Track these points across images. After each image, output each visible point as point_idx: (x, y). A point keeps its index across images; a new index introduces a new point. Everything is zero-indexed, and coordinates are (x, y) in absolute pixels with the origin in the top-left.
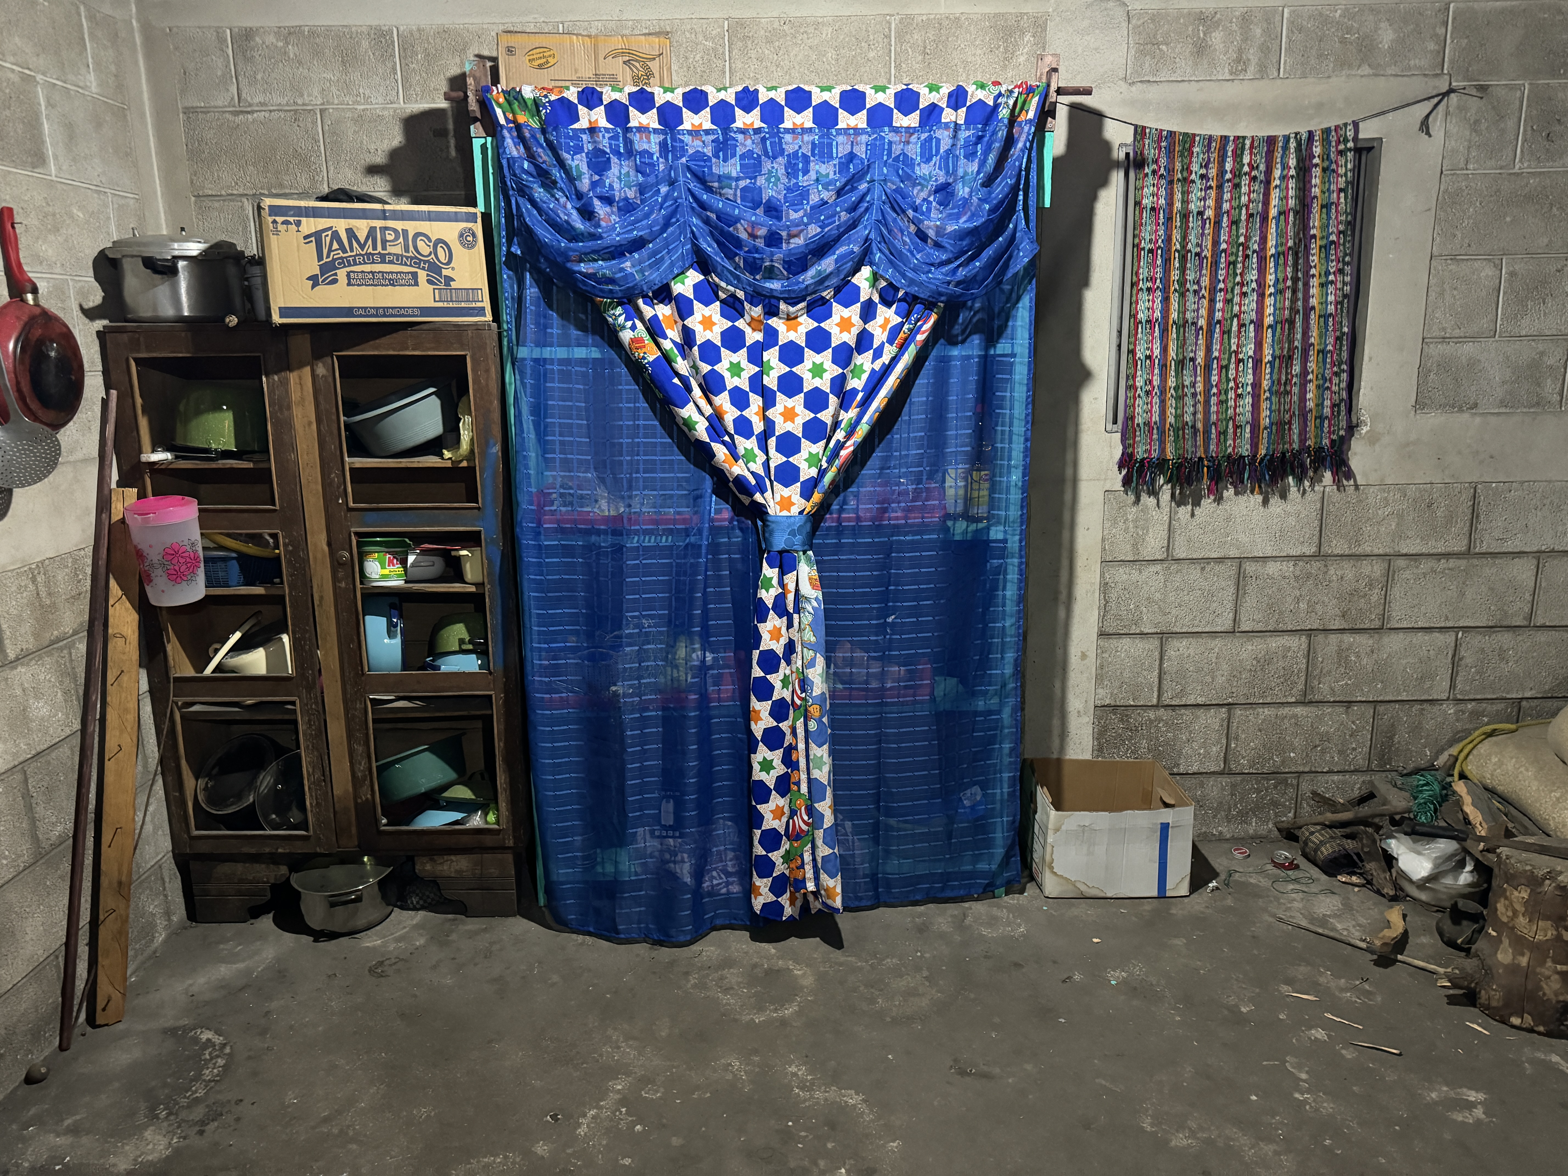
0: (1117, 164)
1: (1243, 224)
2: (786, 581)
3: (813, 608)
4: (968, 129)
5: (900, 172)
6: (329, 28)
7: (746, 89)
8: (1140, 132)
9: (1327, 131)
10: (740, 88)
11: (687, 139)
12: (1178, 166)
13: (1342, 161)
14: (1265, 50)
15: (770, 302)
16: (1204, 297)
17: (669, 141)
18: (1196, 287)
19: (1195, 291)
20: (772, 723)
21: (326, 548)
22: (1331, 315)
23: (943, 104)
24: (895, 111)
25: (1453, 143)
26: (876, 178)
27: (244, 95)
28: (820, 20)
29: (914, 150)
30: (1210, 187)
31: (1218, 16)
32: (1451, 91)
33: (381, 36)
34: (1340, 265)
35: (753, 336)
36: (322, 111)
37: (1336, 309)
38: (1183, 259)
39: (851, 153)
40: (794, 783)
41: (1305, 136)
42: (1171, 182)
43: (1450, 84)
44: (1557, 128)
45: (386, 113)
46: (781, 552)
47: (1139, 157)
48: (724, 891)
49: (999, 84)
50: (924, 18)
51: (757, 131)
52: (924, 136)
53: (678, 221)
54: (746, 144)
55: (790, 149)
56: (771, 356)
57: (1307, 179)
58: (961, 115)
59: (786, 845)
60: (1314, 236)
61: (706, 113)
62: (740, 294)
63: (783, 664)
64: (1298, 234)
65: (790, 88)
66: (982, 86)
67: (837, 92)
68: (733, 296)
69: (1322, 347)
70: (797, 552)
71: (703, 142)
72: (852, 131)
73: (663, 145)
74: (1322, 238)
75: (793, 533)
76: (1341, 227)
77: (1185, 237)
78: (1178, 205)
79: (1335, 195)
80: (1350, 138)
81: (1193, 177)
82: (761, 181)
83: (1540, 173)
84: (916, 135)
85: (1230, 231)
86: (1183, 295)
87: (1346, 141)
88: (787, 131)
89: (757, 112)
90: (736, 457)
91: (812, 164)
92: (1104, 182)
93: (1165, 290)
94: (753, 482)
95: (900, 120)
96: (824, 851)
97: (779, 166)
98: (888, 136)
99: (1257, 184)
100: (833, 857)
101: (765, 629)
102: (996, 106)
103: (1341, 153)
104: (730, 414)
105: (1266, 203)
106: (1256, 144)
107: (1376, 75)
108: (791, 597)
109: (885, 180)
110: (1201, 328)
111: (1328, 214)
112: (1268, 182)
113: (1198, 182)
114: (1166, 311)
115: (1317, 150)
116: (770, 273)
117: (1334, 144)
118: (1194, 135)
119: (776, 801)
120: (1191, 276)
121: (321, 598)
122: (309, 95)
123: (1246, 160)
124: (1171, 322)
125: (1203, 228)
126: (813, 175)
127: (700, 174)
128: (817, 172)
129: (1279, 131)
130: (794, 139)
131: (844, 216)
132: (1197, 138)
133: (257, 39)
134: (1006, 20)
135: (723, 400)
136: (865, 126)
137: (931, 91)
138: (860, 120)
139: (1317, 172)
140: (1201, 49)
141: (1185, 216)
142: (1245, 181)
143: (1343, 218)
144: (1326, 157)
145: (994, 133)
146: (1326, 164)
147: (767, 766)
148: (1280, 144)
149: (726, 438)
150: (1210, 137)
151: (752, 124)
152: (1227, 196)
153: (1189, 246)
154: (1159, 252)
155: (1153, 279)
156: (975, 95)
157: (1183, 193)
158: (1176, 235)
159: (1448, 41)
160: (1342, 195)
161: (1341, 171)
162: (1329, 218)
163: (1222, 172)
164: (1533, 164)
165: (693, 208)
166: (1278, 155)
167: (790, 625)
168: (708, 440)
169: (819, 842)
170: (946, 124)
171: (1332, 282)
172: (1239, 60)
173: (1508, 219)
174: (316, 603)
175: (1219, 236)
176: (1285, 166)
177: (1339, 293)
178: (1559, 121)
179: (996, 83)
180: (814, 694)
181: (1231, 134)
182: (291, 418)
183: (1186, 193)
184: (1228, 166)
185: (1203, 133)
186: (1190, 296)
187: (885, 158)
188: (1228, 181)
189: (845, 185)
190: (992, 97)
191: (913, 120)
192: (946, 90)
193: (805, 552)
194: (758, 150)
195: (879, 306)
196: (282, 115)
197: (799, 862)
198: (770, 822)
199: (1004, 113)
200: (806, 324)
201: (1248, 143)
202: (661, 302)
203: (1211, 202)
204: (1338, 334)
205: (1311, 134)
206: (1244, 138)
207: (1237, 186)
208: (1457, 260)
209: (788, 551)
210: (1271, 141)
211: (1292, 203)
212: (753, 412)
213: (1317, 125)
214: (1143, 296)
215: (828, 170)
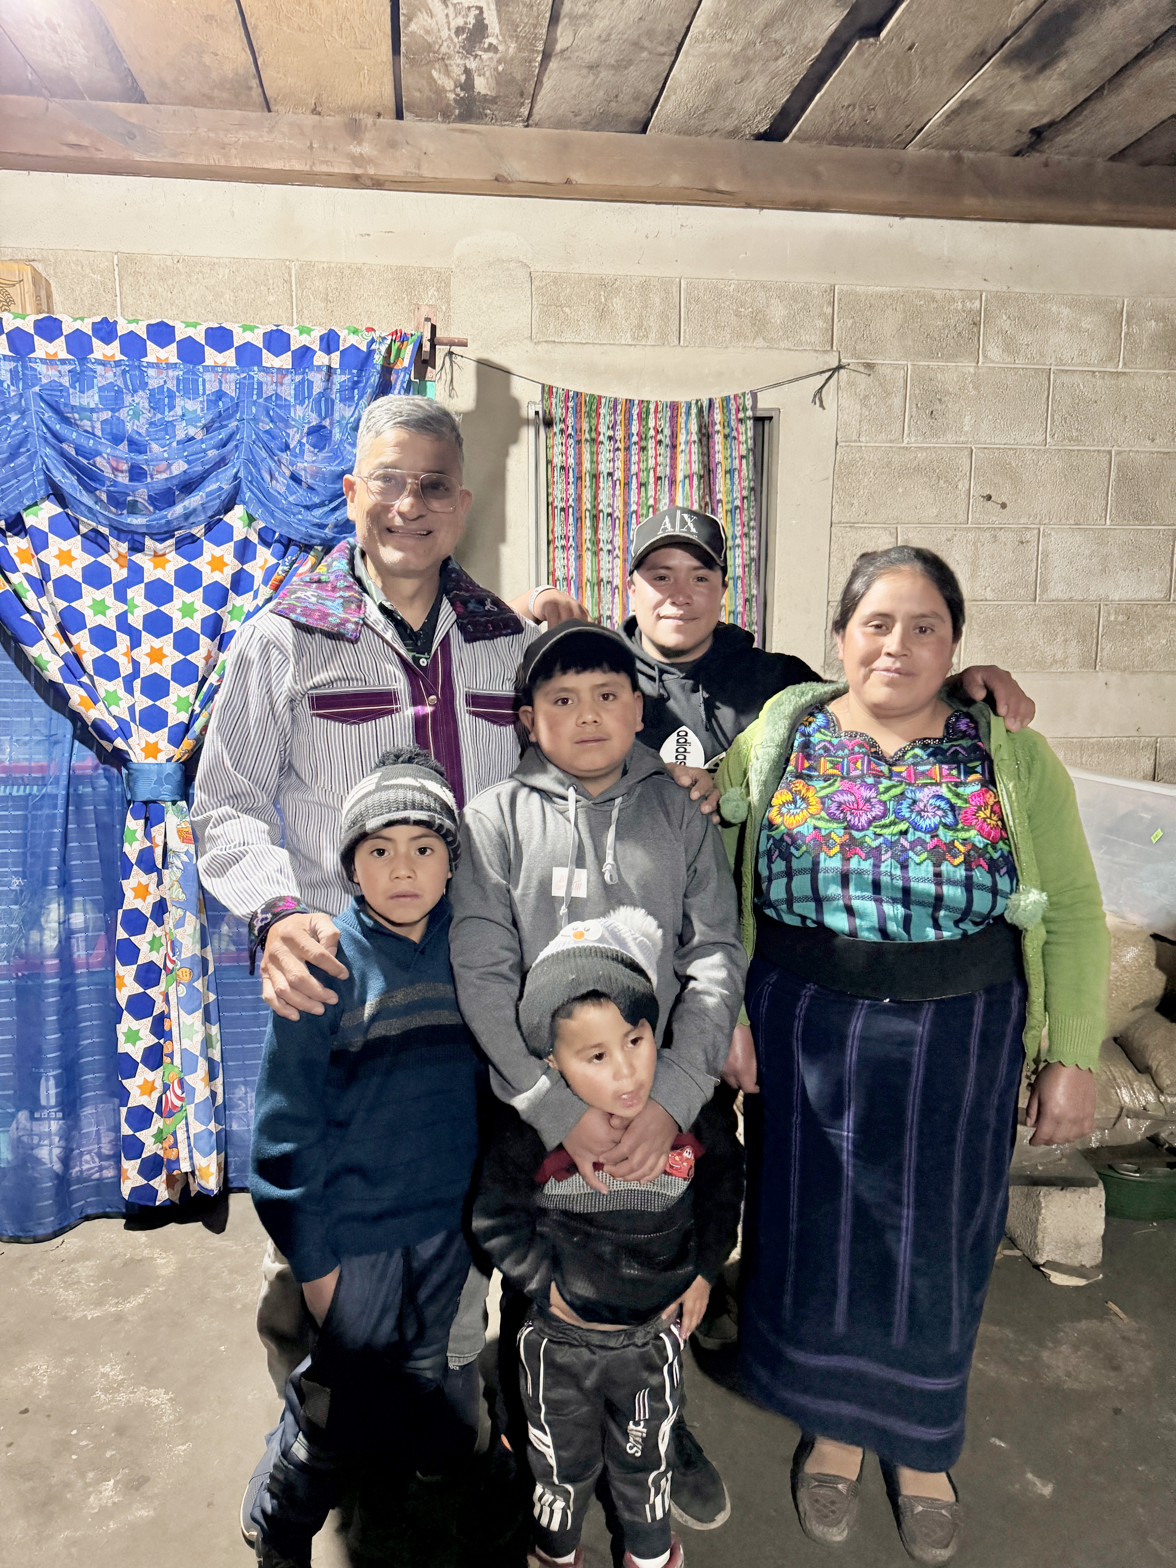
0: (527, 422)
1: (651, 486)
2: (153, 834)
3: (182, 862)
4: (342, 373)
5: (271, 413)
7: (105, 320)
8: (548, 391)
9: (727, 399)
10: (98, 319)
11: (41, 368)
12: (585, 426)
13: (742, 428)
14: (664, 318)
15: (133, 538)
16: (617, 556)
17: (20, 369)
18: (610, 547)
19: (609, 551)
20: (139, 989)
22: (739, 577)
23: (316, 346)
24: (264, 351)
25: (846, 416)
26: (245, 416)
28: (216, 261)
29: (288, 391)
30: (618, 449)
31: (618, 283)
32: (840, 367)
34: (746, 530)
35: (119, 573)
37: (744, 572)
38: (595, 518)
39: (220, 390)
40: (167, 1055)
41: (706, 404)
42: (579, 442)
43: (840, 360)
44: (938, 406)
46: (146, 803)
47: (548, 416)
48: (97, 1176)
49: (373, 330)
50: (325, 266)
51: (118, 363)
52: (298, 378)
53: (28, 450)
54: (106, 377)
55: (153, 384)
56: (136, 593)
57: (711, 444)
58: (335, 360)
59: (158, 1122)
60: (720, 501)
61: (61, 342)
62: (105, 531)
63: (151, 924)
64: (704, 497)
65: (153, 322)
66: (355, 332)
67: (202, 329)
68: (95, 531)
69: (733, 608)
70: (165, 801)
71: (60, 372)
72: (220, 369)
73: (14, 373)
74: (728, 502)
75: (159, 782)
76: (745, 493)
77: (595, 497)
78: (587, 465)
79: (737, 461)
80: (749, 407)
81: (601, 438)
82: (123, 414)
83: (927, 448)
84: (289, 377)
85: (639, 493)
86: (596, 554)
87: (745, 409)
88: (150, 365)
89: (116, 343)
90: (95, 700)
91: (177, 400)
92: (514, 439)
93: (578, 548)
94: (115, 726)
95: (269, 359)
96: (196, 1127)
97: (141, 399)
98: (258, 375)
99: (663, 447)
100: (206, 1135)
101: (128, 885)
102: (370, 353)
103: (741, 421)
104: (90, 653)
105: (673, 467)
106: (660, 409)
107: (768, 347)
108: (158, 852)
109: (254, 419)
110: (617, 587)
111: (732, 479)
112: (674, 447)
113: (606, 443)
114: (579, 570)
115: (718, 417)
116: (133, 508)
117: (733, 412)
118: (600, 397)
119: (144, 1073)
120: (604, 535)
123: (652, 424)
124: (585, 580)
125: (614, 488)
126: (178, 411)
127: (54, 404)
128: (183, 408)
129: (682, 397)
130: (160, 373)
131: (212, 453)
132: (603, 400)
134: (409, 273)
135: (82, 639)
136: (234, 364)
137: (301, 333)
138: (229, 358)
139: (718, 438)
140: (603, 314)
141: (595, 477)
142: (651, 444)
143: (746, 484)
144: (726, 424)
145: (368, 379)
146: (727, 431)
147: (133, 1037)
148: (684, 410)
149: (85, 679)
150: (616, 400)
151: (113, 355)
152: (635, 458)
153: (601, 507)
154: (571, 510)
155: (566, 537)
156: (347, 340)
157: (592, 453)
158: (587, 495)
159: (836, 320)
160: (744, 461)
161: (742, 438)
162: (733, 484)
163: (628, 436)
164: (920, 439)
165: (45, 439)
166: (682, 420)
167: (160, 882)
168: (61, 681)
169: (191, 1119)
170: (319, 367)
171: (738, 546)
172: (640, 327)
173: (900, 490)
175: (629, 498)
176: (688, 432)
177: (747, 557)
178: (940, 400)
179: (369, 329)
180: (183, 956)
181: (636, 399)
183: (595, 454)
184: (635, 429)
185: (609, 395)
186: (604, 555)
187: (255, 397)
188: (635, 443)
189: (213, 421)
190: (365, 343)
191: (285, 361)
192: (319, 332)
193: (174, 803)
194: (120, 383)
195: (259, 547)
197: (172, 1140)
198: (136, 1099)
199: (378, 359)
200: (175, 561)
201: (652, 407)
202: (16, 534)
203: (619, 464)
204: (747, 596)
205: (711, 401)
206: (648, 402)
207: (643, 449)
208: (856, 528)
209: (154, 802)
210: (674, 407)
211: (695, 467)
212: (119, 653)
213: (717, 395)
214: (559, 554)
215: (193, 406)
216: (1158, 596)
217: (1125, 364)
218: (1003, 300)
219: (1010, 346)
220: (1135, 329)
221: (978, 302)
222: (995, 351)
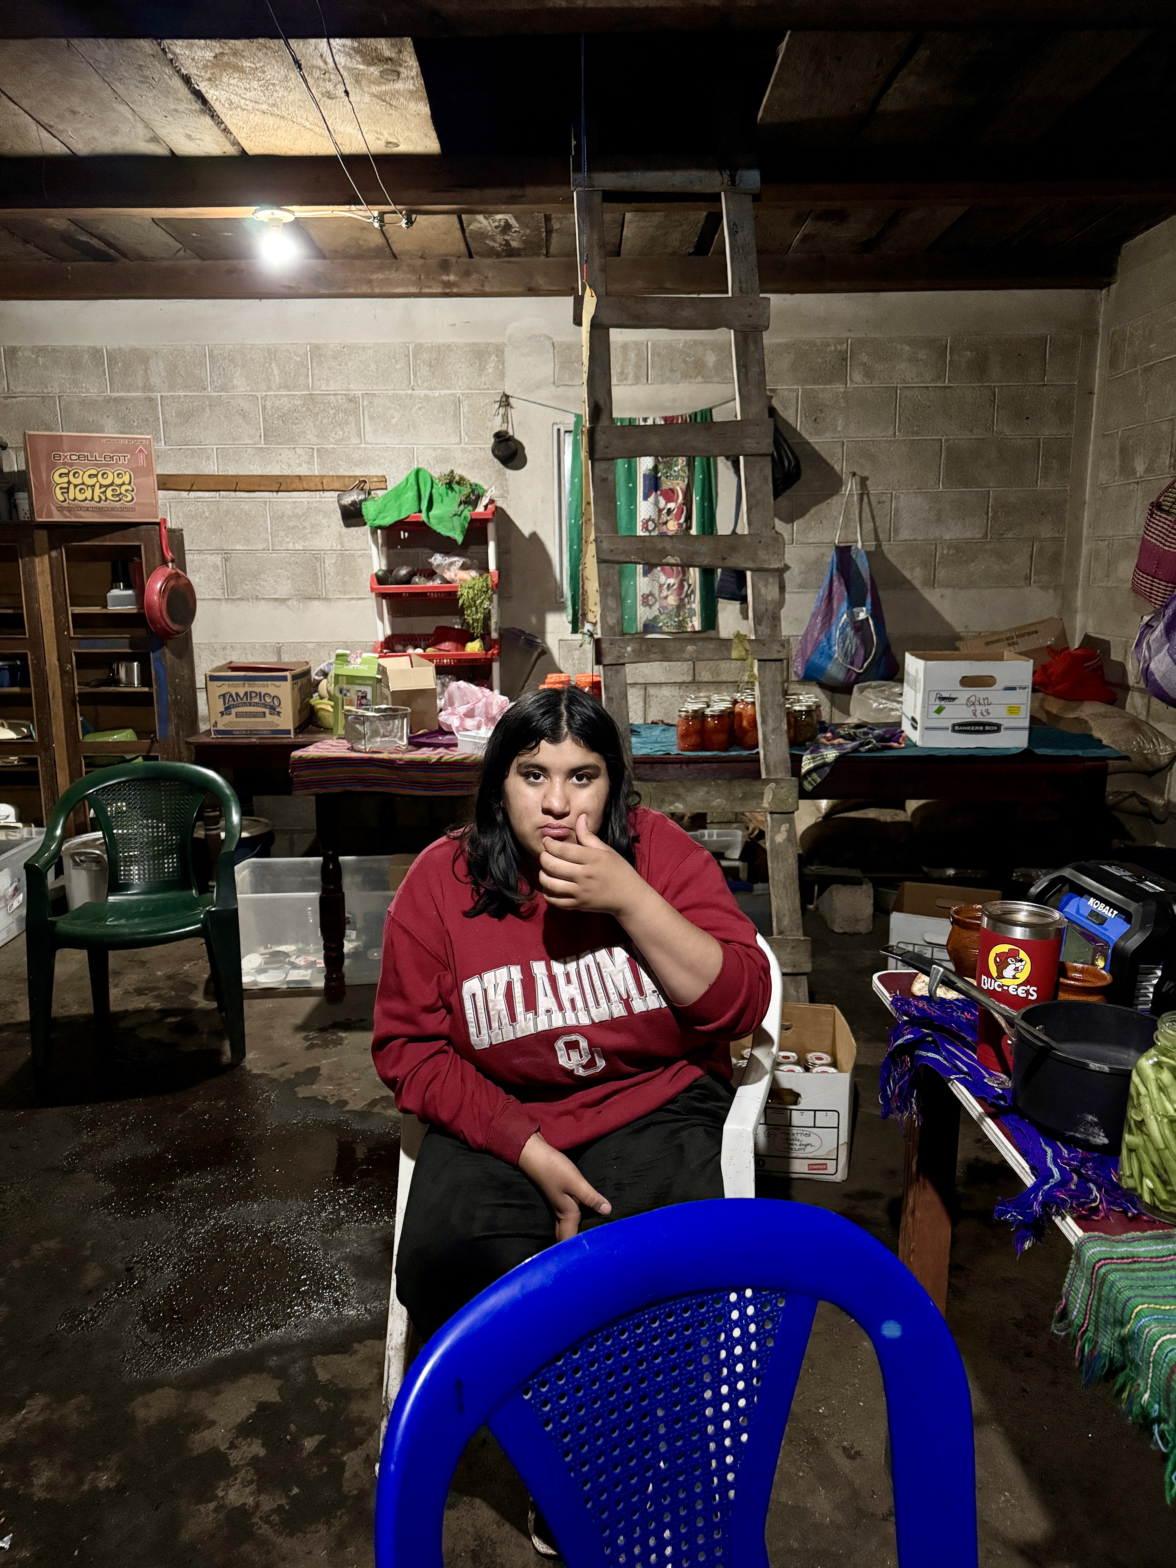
6: (64, 347)
14: (638, 366)
21: (57, 663)
27: (11, 386)
28: (366, 346)
33: (96, 354)
36: (59, 397)
44: (819, 415)
45: (99, 398)
50: (429, 345)
107: (705, 382)
121: (54, 693)
122: (52, 387)
133: (20, 354)
134: (479, 347)
172: (622, 373)
174: (51, 696)
178: (821, 410)
182: (36, 583)
196: (35, 399)
216: (978, 536)
217: (949, 381)
218: (861, 343)
219: (869, 374)
220: (956, 357)
221: (845, 345)
222: (858, 377)
